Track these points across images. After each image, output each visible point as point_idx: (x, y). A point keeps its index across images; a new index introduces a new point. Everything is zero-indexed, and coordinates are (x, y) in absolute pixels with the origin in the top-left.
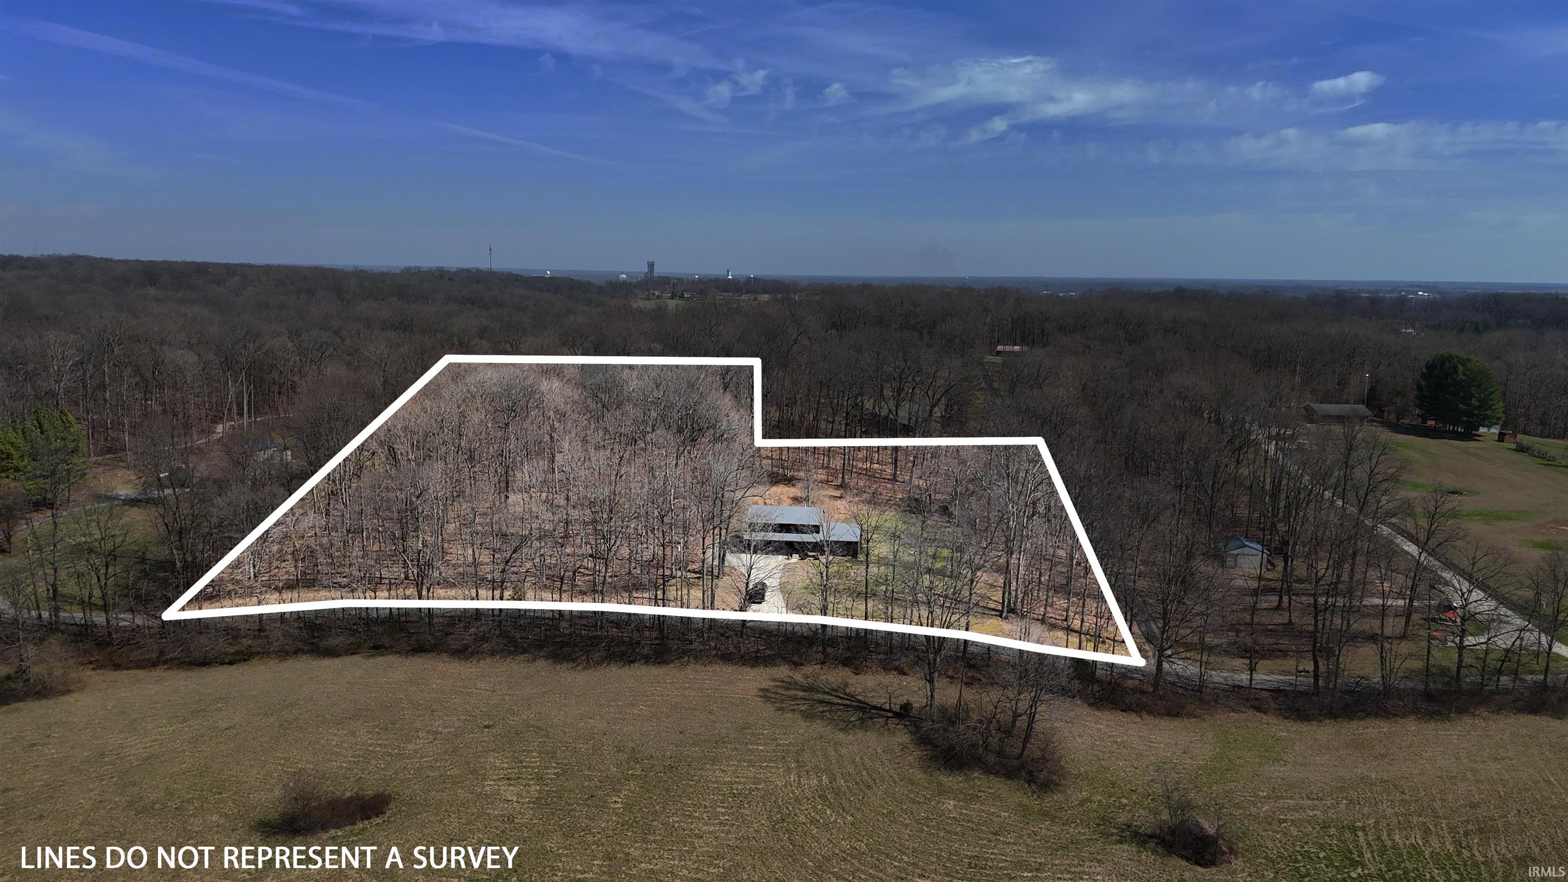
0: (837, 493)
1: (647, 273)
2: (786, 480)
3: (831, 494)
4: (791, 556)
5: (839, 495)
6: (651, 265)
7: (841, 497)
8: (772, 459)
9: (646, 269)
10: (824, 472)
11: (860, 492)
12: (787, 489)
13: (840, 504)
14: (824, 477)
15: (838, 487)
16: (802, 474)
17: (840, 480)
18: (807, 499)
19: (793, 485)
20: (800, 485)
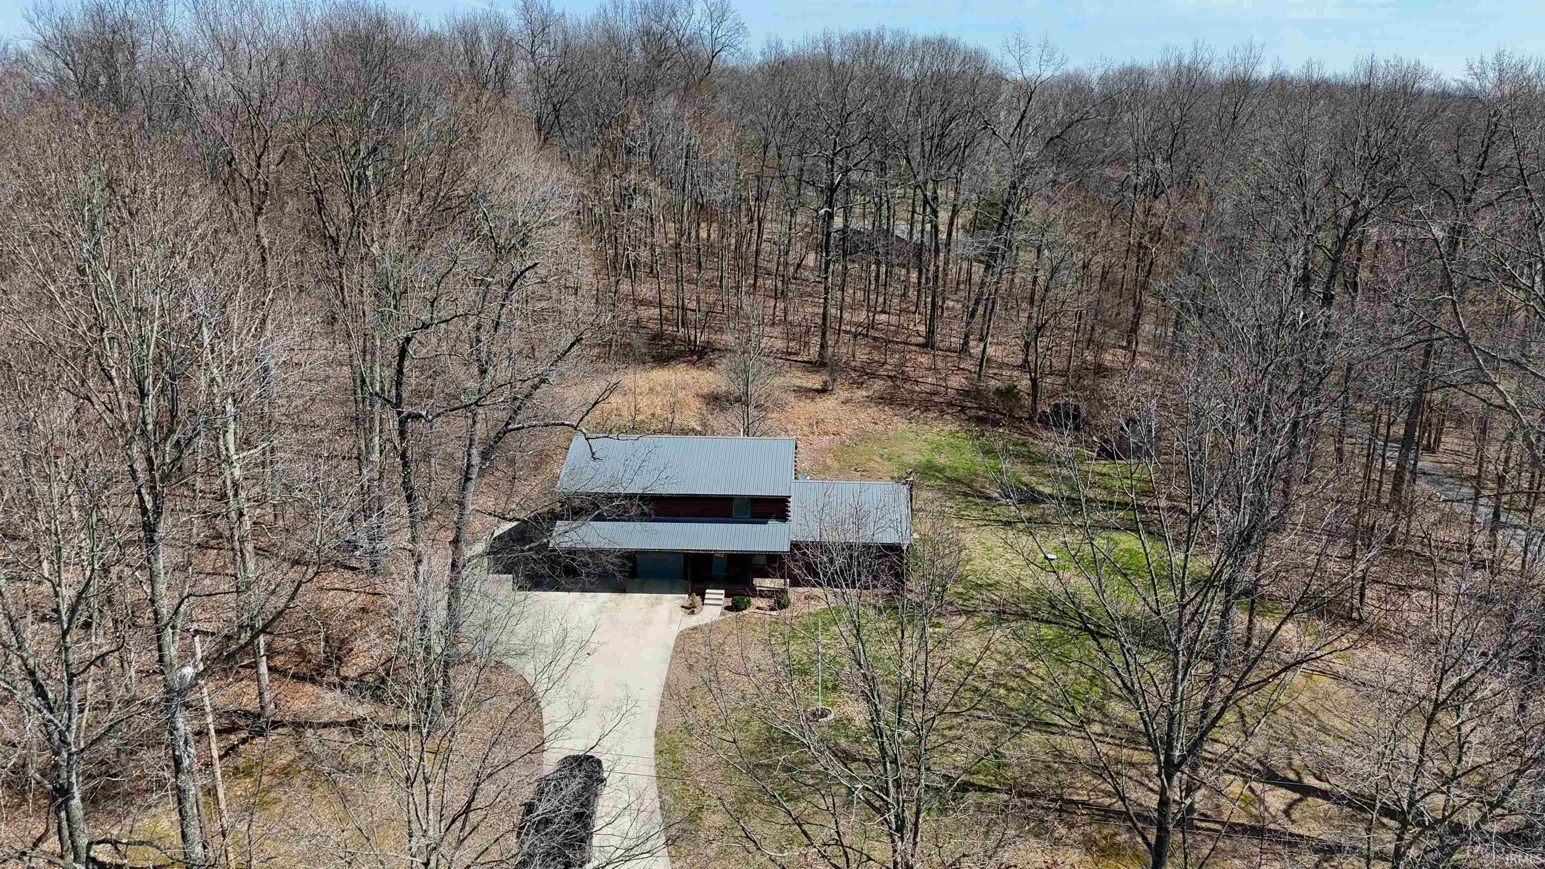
0: (815, 381)
2: (692, 352)
3: (797, 382)
4: (702, 595)
5: (818, 386)
7: (823, 391)
8: (660, 305)
10: (777, 331)
11: (866, 373)
12: (694, 373)
13: (827, 406)
14: (780, 344)
15: (817, 365)
16: (728, 338)
17: (814, 350)
18: (742, 400)
19: (710, 365)
20: (724, 363)
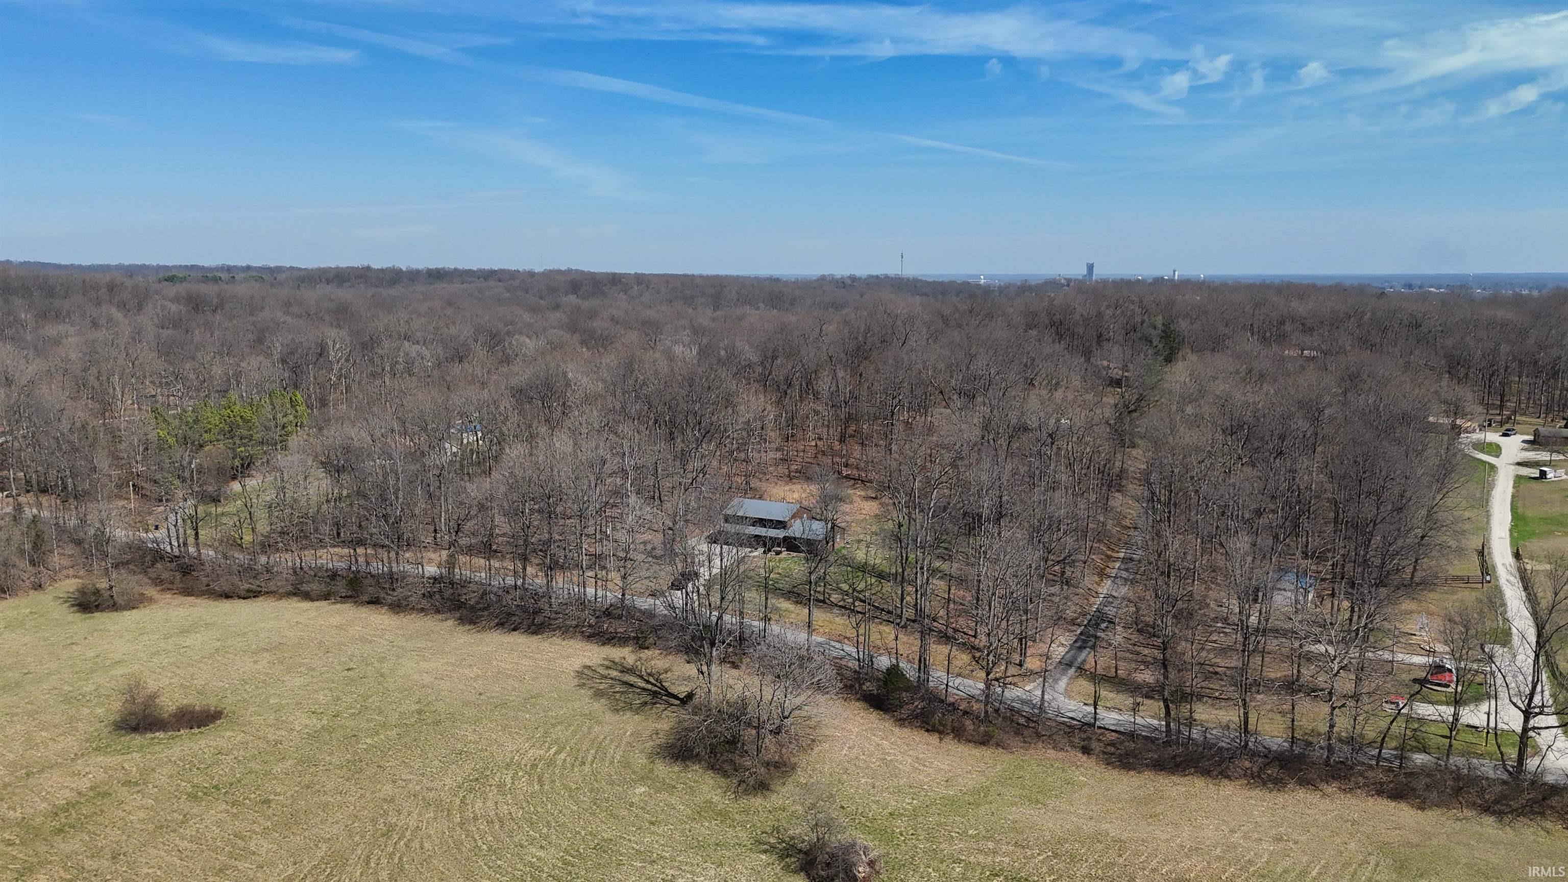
1: (1086, 275)
4: (756, 549)
6: (1090, 268)
9: (1084, 271)
